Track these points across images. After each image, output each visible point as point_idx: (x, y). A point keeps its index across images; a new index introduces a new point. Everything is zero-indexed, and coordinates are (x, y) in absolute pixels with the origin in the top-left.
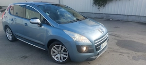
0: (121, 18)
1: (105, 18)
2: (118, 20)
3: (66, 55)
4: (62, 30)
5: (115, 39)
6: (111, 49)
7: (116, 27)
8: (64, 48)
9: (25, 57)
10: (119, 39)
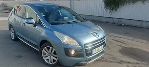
0: (134, 23)
1: (117, 23)
2: (131, 26)
3: (56, 58)
4: (52, 31)
5: (119, 46)
6: (110, 56)
7: (126, 33)
8: (54, 50)
9: (20, 57)
10: (124, 45)
